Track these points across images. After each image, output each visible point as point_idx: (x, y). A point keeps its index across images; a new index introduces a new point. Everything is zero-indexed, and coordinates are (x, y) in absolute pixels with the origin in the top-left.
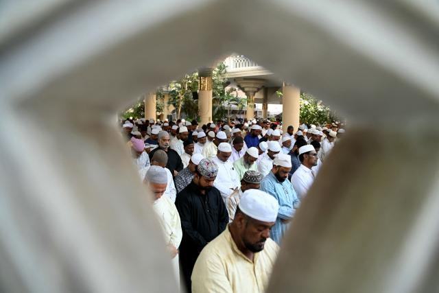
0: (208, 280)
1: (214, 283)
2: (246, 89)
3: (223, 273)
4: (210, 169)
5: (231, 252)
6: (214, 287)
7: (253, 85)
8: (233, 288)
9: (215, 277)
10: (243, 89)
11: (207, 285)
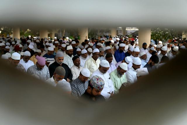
4: (99, 83)
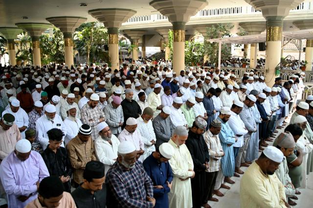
0: (258, 189)
1: (261, 190)
2: (132, 38)
3: (262, 185)
5: (262, 175)
6: (261, 192)
7: (136, 35)
8: (267, 190)
9: (260, 188)
10: (129, 38)
11: (258, 192)
